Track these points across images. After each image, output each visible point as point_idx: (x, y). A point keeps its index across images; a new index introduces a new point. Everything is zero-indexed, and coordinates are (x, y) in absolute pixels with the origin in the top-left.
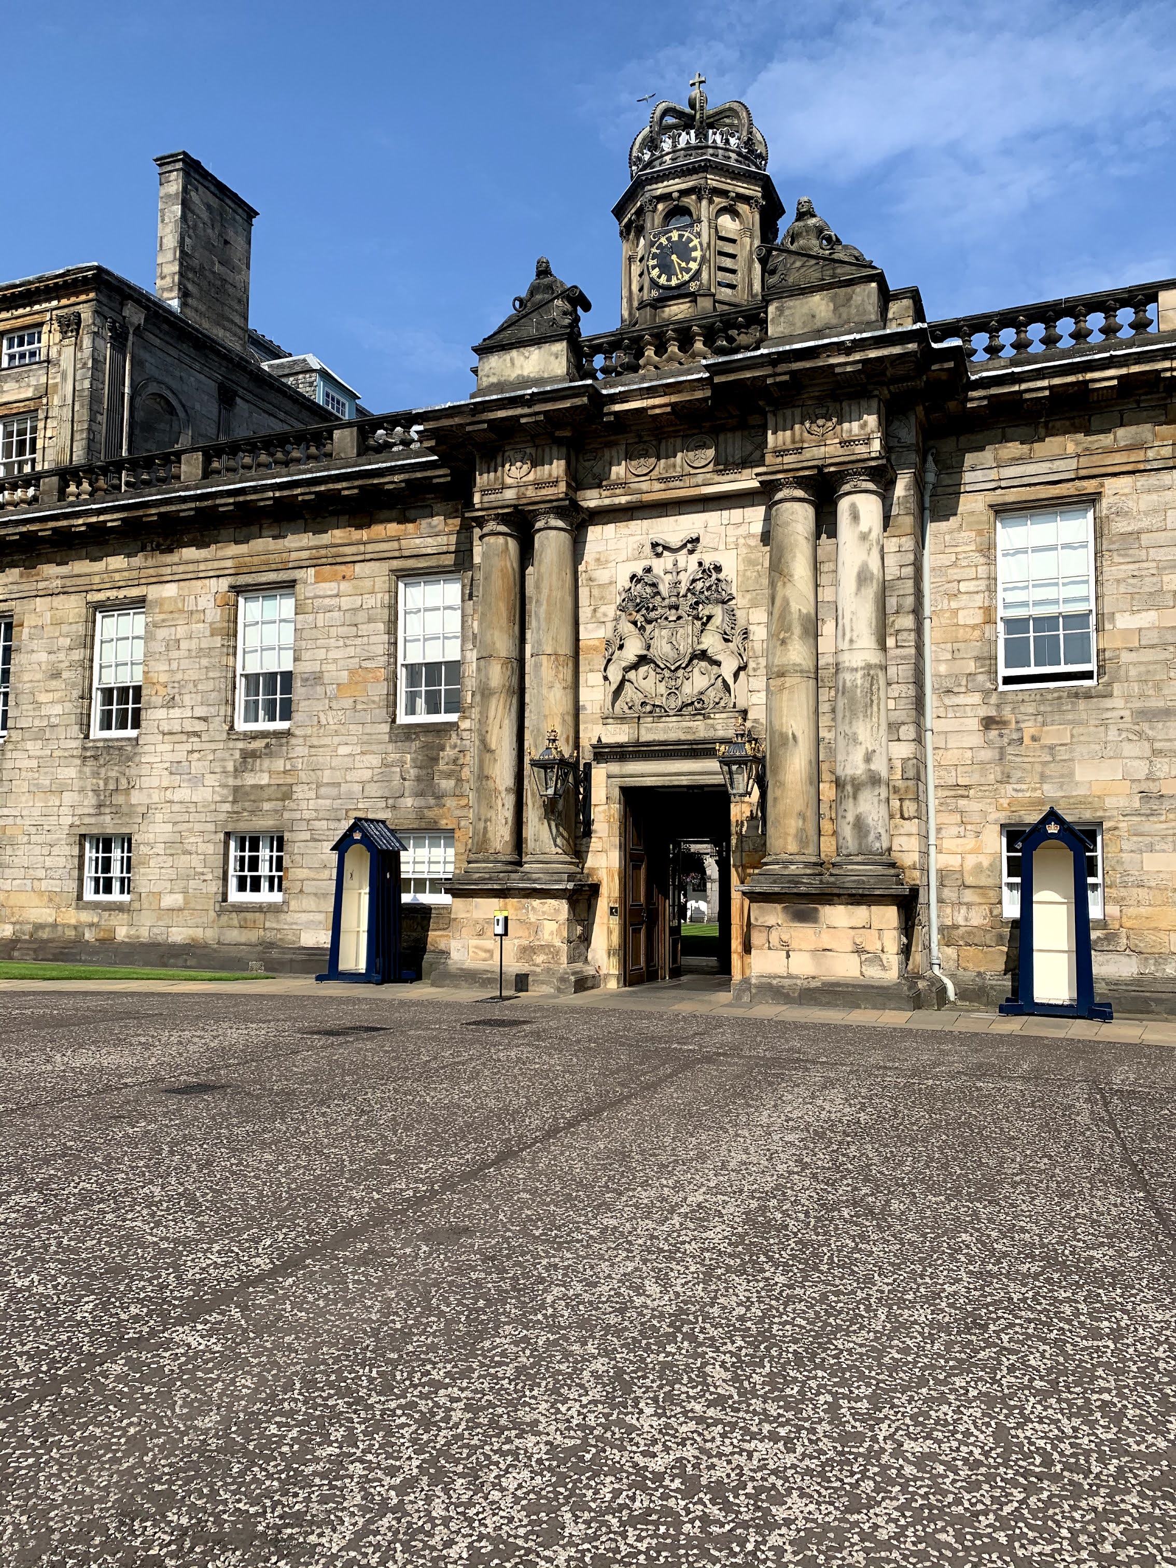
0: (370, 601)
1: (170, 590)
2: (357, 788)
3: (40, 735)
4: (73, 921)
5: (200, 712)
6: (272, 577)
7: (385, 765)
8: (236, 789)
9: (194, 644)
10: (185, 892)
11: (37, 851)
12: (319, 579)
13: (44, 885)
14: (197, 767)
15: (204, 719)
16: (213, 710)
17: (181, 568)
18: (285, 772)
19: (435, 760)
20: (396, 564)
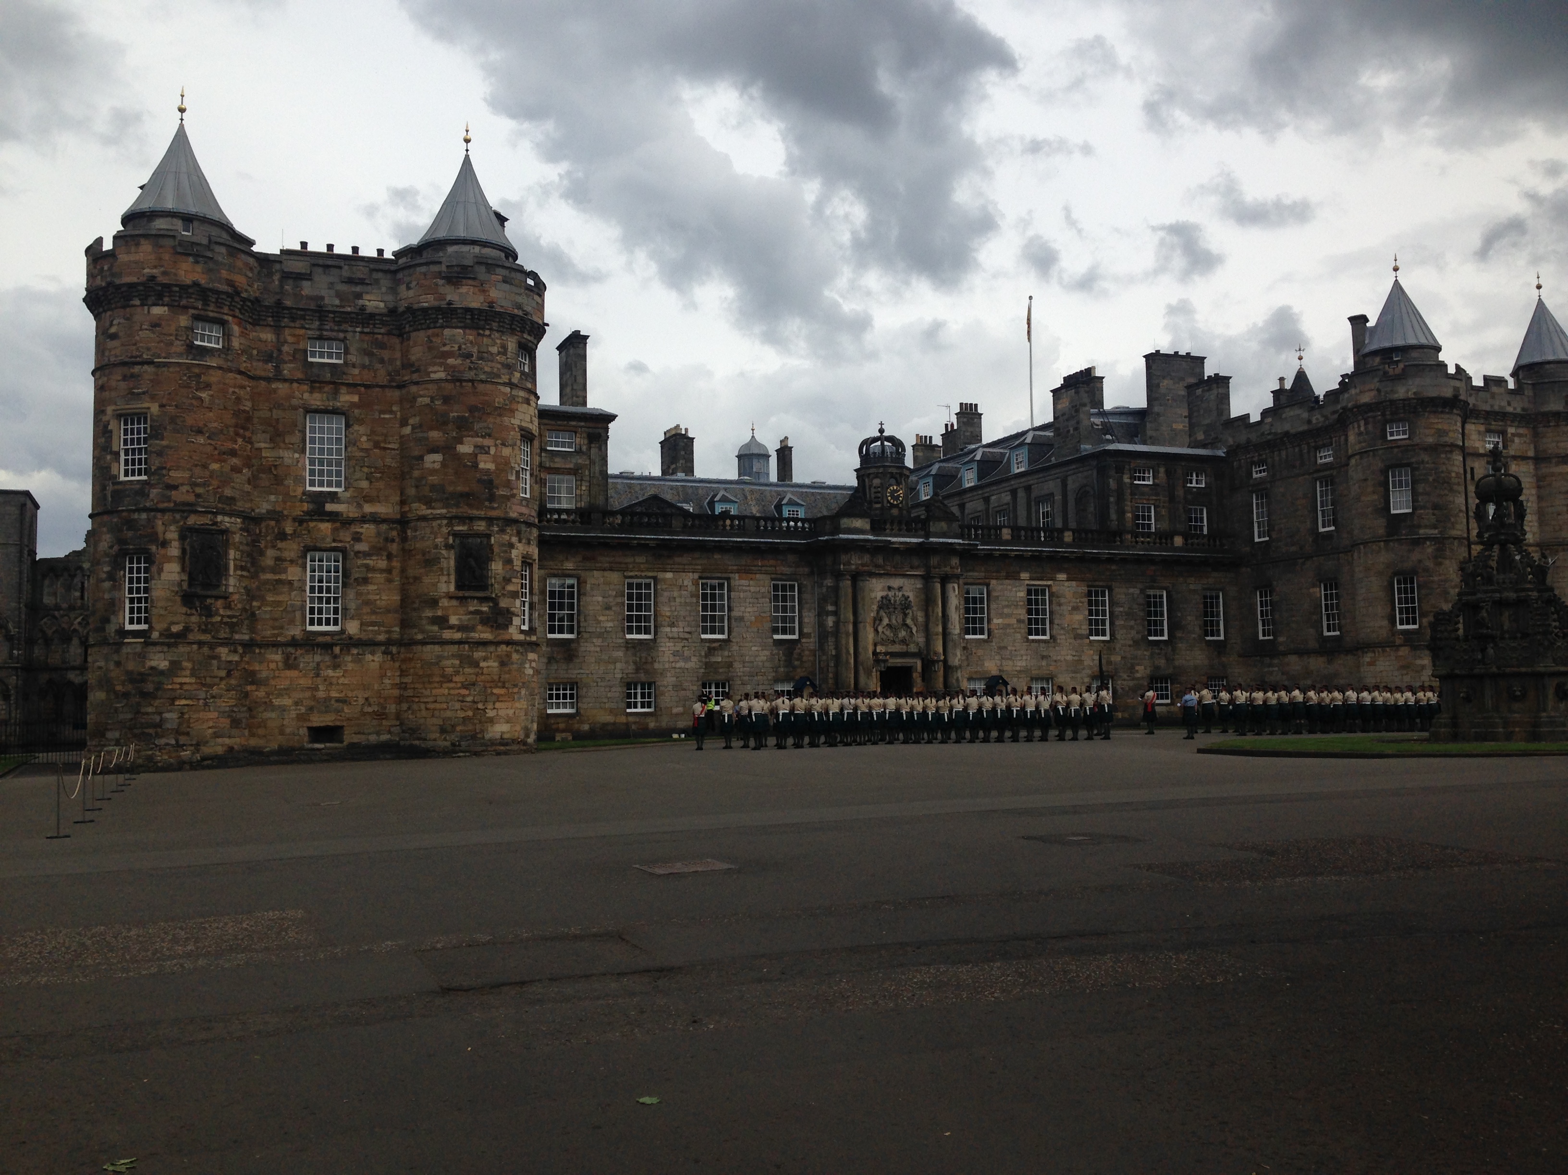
0: (763, 590)
1: (669, 575)
2: (761, 664)
3: (600, 635)
4: (625, 721)
5: (687, 629)
6: (719, 575)
7: (772, 654)
8: (706, 664)
9: (683, 600)
10: (684, 706)
11: (602, 689)
12: (740, 578)
13: (607, 706)
14: (686, 653)
15: (689, 633)
16: (693, 629)
17: (676, 566)
18: (729, 656)
19: (792, 653)
20: (773, 576)
